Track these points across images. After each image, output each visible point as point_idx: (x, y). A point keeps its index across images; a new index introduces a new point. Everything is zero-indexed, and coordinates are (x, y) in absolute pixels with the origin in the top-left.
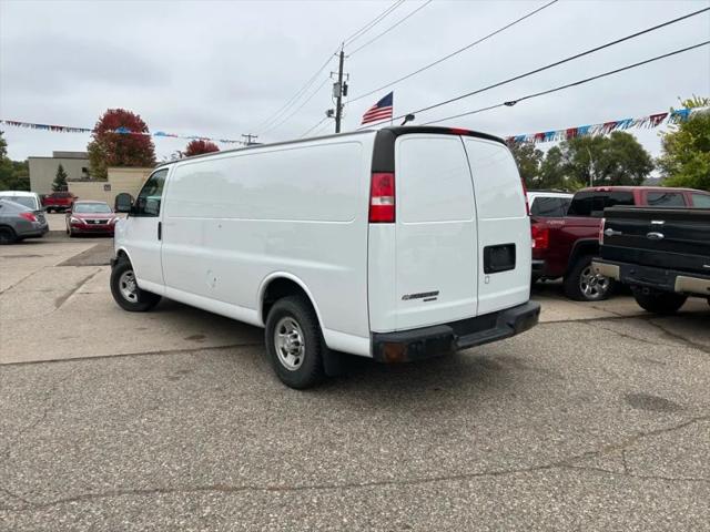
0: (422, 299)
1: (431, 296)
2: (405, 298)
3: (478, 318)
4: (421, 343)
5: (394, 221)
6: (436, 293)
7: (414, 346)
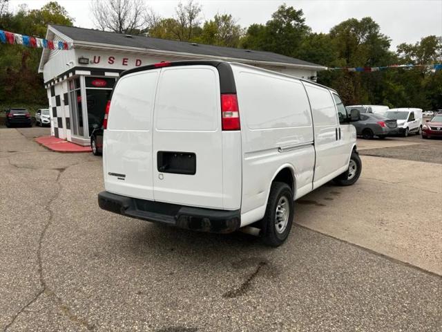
0: (117, 177)
1: (122, 177)
2: (109, 174)
5: (106, 128)
6: (124, 176)
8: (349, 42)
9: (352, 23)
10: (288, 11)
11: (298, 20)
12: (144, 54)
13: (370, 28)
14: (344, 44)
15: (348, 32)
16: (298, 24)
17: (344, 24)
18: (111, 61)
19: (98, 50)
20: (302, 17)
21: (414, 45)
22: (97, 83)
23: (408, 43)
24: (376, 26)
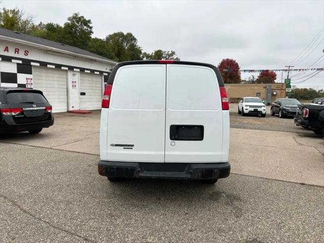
0: (123, 147)
2: (112, 145)
3: (165, 164)
4: (113, 168)
5: (108, 108)
7: (108, 169)
8: (120, 47)
9: (120, 35)
10: (80, 18)
11: (88, 26)
13: (132, 40)
14: (117, 48)
15: (118, 40)
16: (87, 29)
17: (115, 35)
20: (91, 25)
21: (151, 54)
23: (147, 53)
24: (135, 39)
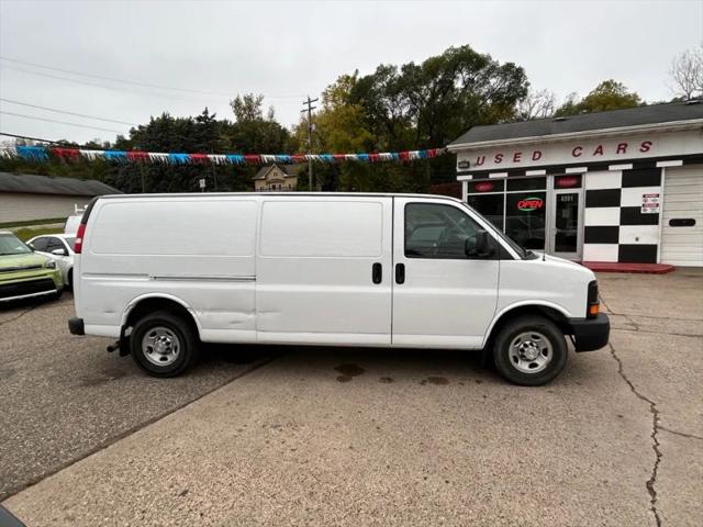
12: (543, 143)
18: (499, 159)
19: (480, 150)
22: (481, 188)
